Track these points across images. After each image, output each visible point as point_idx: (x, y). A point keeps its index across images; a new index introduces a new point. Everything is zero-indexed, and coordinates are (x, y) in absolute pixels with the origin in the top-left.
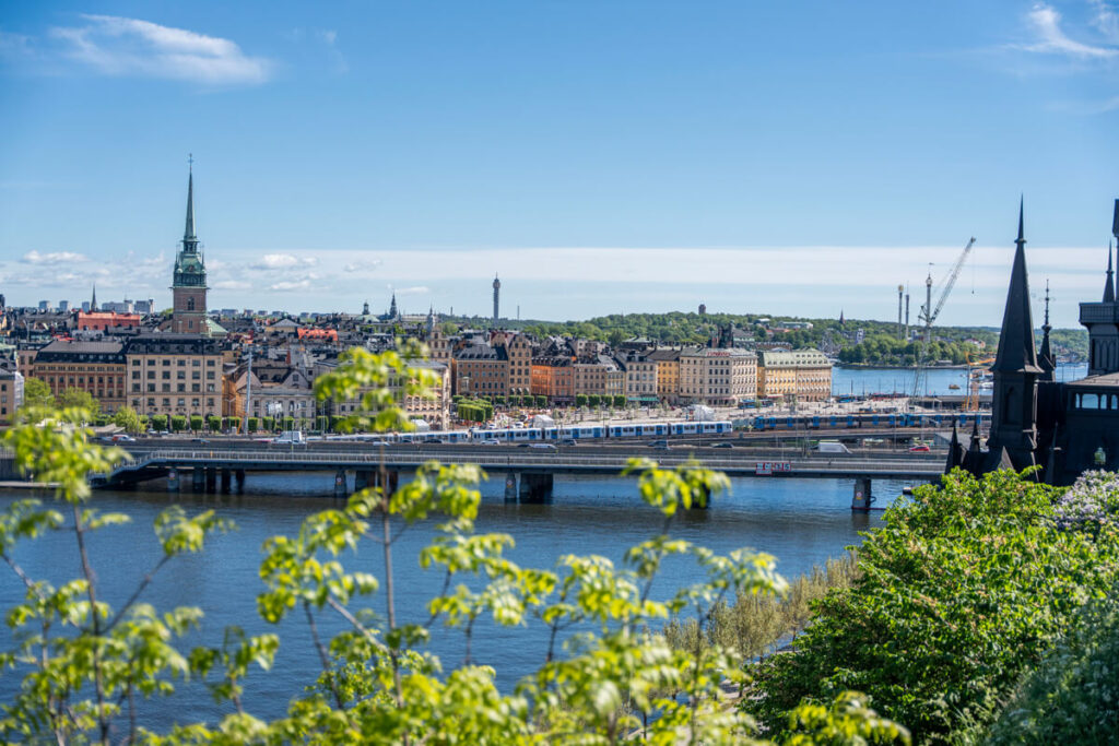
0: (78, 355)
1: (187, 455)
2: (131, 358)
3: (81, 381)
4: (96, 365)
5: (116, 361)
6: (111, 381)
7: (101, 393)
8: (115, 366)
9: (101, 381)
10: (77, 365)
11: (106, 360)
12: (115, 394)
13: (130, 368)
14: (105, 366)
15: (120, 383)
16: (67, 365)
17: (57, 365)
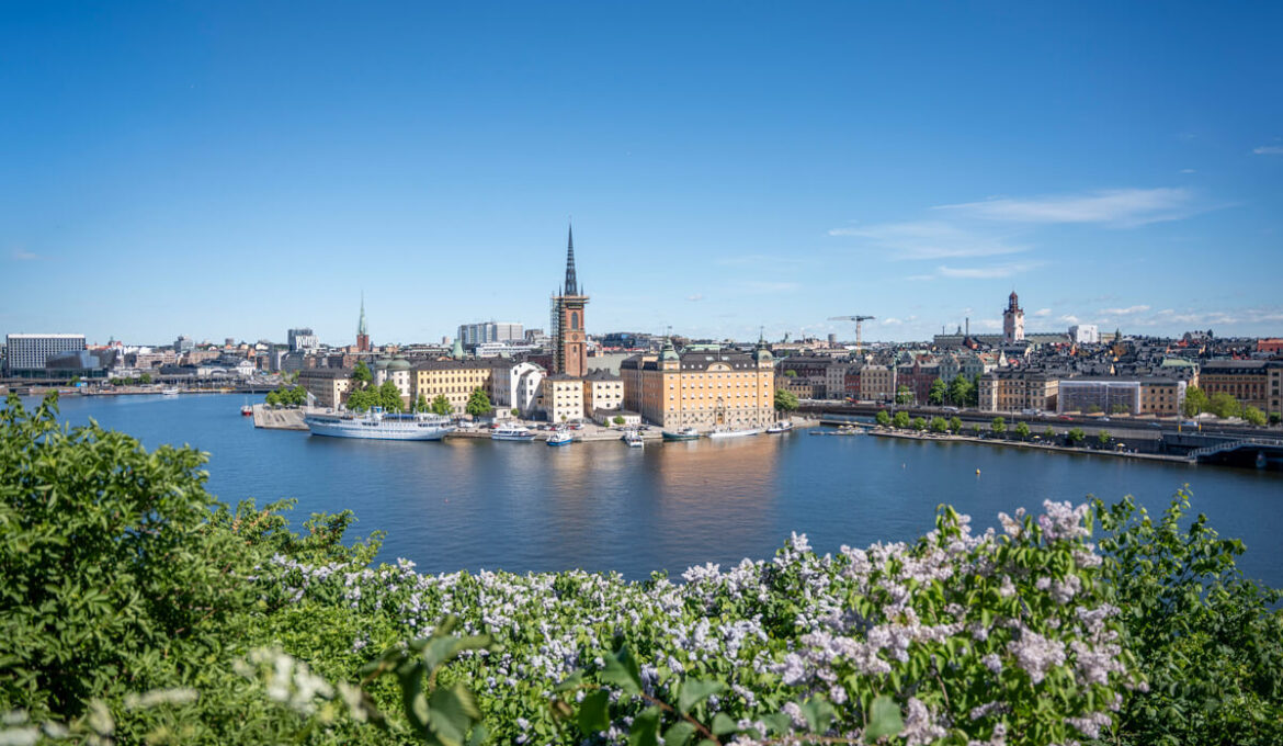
0: (1230, 369)
1: (1271, 443)
2: (1271, 371)
3: (1232, 387)
4: (1243, 377)
5: (1260, 373)
6: (1255, 387)
7: (1247, 397)
8: (1258, 376)
9: (1247, 387)
10: (1228, 376)
11: (1251, 372)
12: (1259, 396)
13: (1271, 379)
14: (1251, 377)
15: (1263, 388)
16: (1221, 376)
17: (1214, 376)
